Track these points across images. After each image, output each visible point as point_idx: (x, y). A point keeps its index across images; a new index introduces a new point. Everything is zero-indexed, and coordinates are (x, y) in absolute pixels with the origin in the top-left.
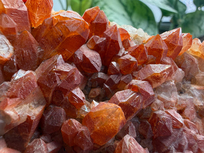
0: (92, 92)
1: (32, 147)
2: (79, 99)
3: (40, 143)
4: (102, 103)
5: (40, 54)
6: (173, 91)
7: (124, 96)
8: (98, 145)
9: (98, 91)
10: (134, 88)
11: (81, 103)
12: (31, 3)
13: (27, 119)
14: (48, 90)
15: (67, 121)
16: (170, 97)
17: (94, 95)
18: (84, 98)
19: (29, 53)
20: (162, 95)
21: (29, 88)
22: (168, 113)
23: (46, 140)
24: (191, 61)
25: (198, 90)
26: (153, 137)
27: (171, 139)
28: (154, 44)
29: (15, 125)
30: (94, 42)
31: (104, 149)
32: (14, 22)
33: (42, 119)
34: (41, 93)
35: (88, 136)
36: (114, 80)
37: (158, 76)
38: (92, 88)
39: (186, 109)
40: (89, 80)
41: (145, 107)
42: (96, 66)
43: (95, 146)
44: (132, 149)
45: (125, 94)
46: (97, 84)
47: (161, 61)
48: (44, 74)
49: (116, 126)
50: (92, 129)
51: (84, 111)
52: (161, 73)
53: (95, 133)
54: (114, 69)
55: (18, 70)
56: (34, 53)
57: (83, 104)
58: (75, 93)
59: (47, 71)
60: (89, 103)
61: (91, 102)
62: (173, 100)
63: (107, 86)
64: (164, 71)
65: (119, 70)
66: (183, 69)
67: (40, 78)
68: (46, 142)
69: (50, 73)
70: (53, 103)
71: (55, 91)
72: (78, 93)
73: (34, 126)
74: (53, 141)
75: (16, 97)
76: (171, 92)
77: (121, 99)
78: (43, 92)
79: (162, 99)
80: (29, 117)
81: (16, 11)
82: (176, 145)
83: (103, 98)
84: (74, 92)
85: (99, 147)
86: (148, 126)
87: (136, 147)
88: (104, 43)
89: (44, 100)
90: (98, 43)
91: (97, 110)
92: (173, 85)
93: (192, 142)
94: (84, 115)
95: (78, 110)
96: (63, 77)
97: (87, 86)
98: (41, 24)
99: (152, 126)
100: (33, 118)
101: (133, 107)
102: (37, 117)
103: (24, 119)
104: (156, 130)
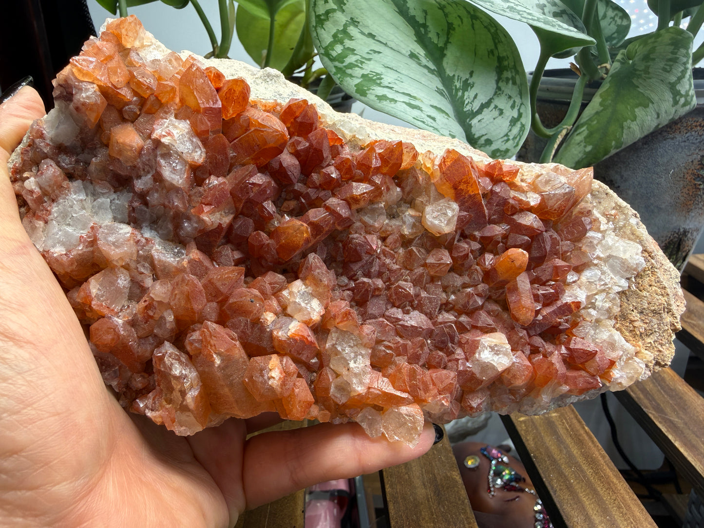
0: (285, 204)
1: (220, 252)
2: (269, 212)
3: (228, 249)
4: (294, 218)
5: (232, 158)
6: (381, 214)
7: (316, 214)
8: (283, 260)
9: (292, 204)
10: (327, 208)
11: (271, 217)
12: (226, 95)
13: (218, 226)
14: (240, 200)
15: (255, 233)
16: (375, 221)
17: (286, 208)
18: (274, 212)
19: (222, 159)
20: (366, 217)
21: (223, 198)
22: (366, 238)
23: (233, 248)
24: (414, 180)
25: (412, 216)
26: (344, 260)
27: (360, 264)
28: (364, 158)
29: (208, 230)
30: (295, 146)
31: (289, 264)
32: (207, 121)
33: (231, 226)
34: (233, 203)
35: (274, 249)
36: (311, 195)
37: (357, 198)
38: (286, 200)
39: (390, 237)
40: (284, 190)
41: (339, 228)
42: (293, 177)
43: (280, 260)
44: (313, 264)
45: (318, 213)
46: (292, 196)
47: (370, 180)
48: (237, 185)
49: (299, 242)
50: (278, 242)
51: (273, 225)
52: (360, 195)
53: (281, 246)
54: (313, 183)
55: (210, 175)
56: (227, 158)
57: (273, 218)
58: (266, 206)
59: (240, 182)
60: (280, 217)
61: (283, 216)
62: (376, 225)
63: (303, 201)
64: (364, 193)
65: (318, 184)
66: (403, 189)
67: (233, 188)
68: (233, 250)
69: (243, 184)
70: (242, 213)
71: (246, 202)
72: (269, 206)
73: (223, 234)
74: (238, 250)
75: (211, 205)
76: (378, 216)
77: (313, 217)
78: (234, 202)
79: (364, 223)
80: (220, 224)
81: (211, 109)
82: (365, 270)
83: (298, 213)
84: (265, 204)
85: (284, 262)
86: (340, 248)
87: (318, 264)
88: (307, 150)
89: (235, 209)
90: (299, 148)
91: (285, 225)
92: (381, 208)
93: (383, 270)
94: (273, 229)
95: (266, 223)
96: (256, 189)
97: (281, 197)
98: (234, 116)
99: (344, 248)
100: (224, 226)
101: (322, 226)
102: (227, 225)
103: (216, 225)
104: (347, 254)
